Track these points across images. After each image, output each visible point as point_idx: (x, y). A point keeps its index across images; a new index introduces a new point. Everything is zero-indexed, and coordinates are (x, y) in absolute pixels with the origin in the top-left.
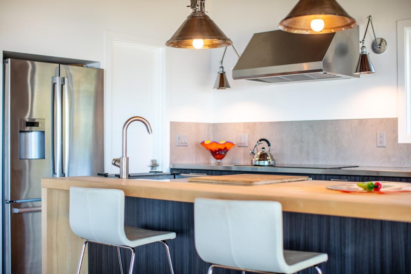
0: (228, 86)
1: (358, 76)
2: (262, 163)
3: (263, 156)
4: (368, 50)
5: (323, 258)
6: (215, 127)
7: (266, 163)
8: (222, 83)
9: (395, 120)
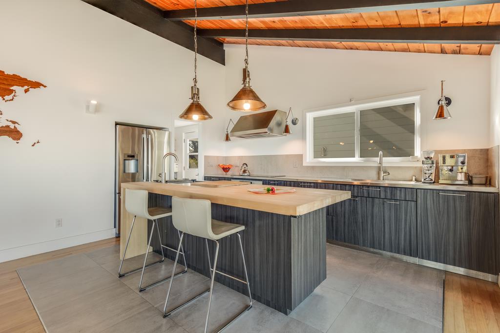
0: (230, 140)
1: (286, 135)
2: (244, 174)
3: (244, 171)
4: (289, 123)
5: (242, 228)
6: (226, 158)
7: (246, 174)
8: (227, 139)
9: (302, 155)
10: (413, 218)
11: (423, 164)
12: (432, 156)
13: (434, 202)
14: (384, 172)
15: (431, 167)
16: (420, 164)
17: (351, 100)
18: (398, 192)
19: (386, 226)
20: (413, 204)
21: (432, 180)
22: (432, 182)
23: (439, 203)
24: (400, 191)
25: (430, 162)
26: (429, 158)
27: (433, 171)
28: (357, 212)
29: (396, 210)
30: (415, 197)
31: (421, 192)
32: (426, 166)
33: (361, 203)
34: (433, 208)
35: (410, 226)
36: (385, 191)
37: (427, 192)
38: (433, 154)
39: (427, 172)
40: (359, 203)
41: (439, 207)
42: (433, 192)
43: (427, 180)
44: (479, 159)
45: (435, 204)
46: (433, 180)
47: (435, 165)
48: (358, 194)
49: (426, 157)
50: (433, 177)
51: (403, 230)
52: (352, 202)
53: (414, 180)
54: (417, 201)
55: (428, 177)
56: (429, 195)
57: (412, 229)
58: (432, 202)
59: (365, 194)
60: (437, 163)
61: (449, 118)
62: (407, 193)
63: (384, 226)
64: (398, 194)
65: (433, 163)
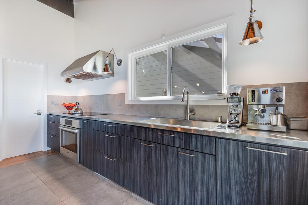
3: (77, 110)
8: (68, 80)
9: (124, 94)
10: (212, 179)
11: (228, 102)
12: (239, 91)
13: (238, 159)
14: (191, 112)
15: (237, 106)
16: (224, 103)
17: (162, 37)
18: (194, 140)
19: (180, 184)
20: (212, 158)
21: (238, 122)
22: (239, 125)
23: (246, 161)
24: (197, 139)
25: (236, 100)
26: (235, 94)
27: (240, 110)
28: (152, 161)
29: (192, 164)
30: (214, 149)
31: (222, 143)
32: (231, 104)
33: (156, 151)
34: (237, 168)
35: (208, 189)
36: (180, 138)
37: (230, 144)
38: (240, 89)
39: (233, 112)
40: (154, 150)
41: (247, 168)
42: (238, 145)
43: (233, 122)
44: (296, 96)
45: (241, 162)
46: (240, 122)
47: (242, 103)
48: (152, 140)
49: (232, 93)
50: (239, 119)
51: (199, 193)
52: (147, 148)
53: (220, 121)
54: (216, 155)
55: (235, 118)
56: (231, 148)
57: (210, 194)
58: (236, 159)
59: (159, 140)
60: (245, 101)
61: (260, 41)
62: (204, 142)
63: (178, 184)
64: (194, 144)
65: (239, 101)
